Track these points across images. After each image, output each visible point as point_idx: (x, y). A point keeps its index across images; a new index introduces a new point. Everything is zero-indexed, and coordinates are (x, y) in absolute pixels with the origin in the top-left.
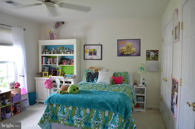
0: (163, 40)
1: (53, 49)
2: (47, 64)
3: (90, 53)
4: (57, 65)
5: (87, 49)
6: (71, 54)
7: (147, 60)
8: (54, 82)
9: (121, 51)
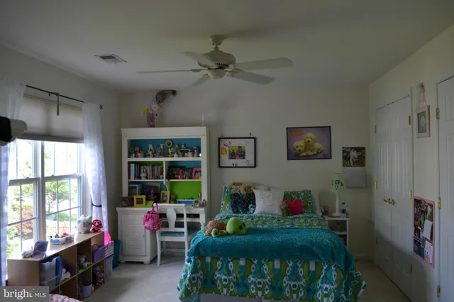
0: (376, 129)
1: (150, 146)
2: (140, 178)
3: (232, 155)
4: (164, 180)
5: (225, 147)
6: (194, 156)
7: (344, 166)
8: (163, 215)
9: (295, 150)
